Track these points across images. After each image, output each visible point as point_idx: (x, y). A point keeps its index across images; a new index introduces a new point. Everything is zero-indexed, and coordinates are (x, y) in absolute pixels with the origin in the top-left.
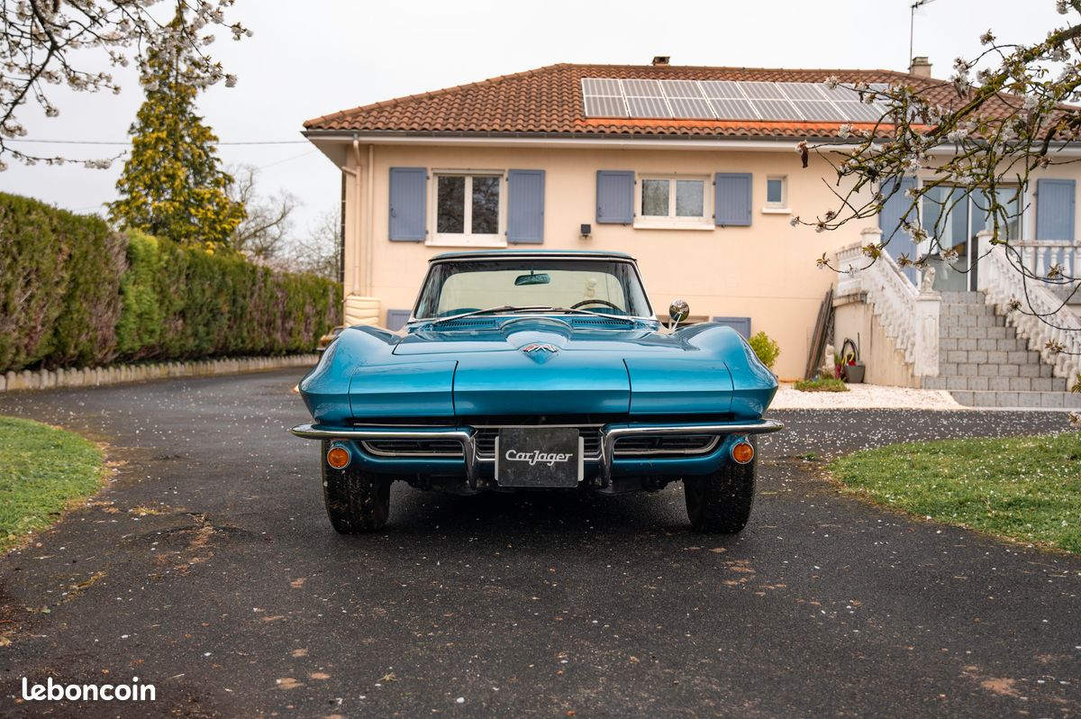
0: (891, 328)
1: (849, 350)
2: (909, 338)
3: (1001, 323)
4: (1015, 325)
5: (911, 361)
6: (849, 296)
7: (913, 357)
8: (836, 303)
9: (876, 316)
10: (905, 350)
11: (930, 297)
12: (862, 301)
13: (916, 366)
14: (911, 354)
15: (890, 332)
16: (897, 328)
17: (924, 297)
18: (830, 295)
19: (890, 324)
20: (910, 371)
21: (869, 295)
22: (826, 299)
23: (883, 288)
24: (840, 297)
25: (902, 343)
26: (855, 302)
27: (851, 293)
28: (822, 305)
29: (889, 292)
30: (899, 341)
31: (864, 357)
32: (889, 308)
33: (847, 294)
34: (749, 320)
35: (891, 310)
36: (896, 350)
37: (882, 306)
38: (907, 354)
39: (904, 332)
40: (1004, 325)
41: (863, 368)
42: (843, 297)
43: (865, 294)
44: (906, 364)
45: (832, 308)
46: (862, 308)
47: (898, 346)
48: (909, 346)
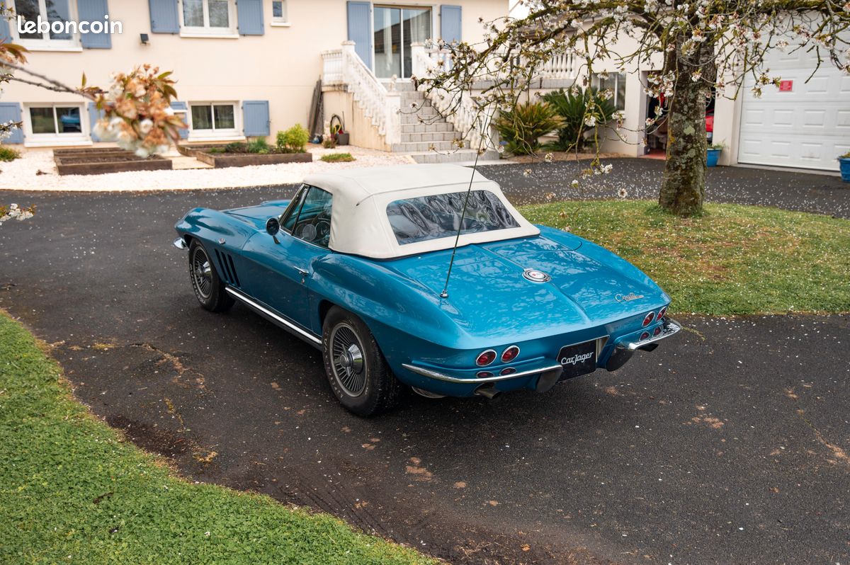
0: (367, 111)
1: (336, 122)
2: (380, 118)
3: (428, 104)
4: (437, 106)
5: (383, 134)
6: (334, 86)
7: (384, 131)
8: (324, 89)
9: (356, 102)
10: (379, 126)
11: (395, 94)
12: (345, 91)
13: (387, 137)
14: (383, 129)
15: (367, 113)
16: (371, 111)
17: (391, 94)
18: (319, 84)
19: (367, 108)
20: (383, 140)
21: (349, 87)
22: (317, 86)
23: (360, 83)
24: (327, 86)
25: (376, 121)
26: (339, 91)
27: (336, 83)
28: (315, 91)
29: (364, 86)
30: (374, 120)
31: (348, 128)
32: (364, 97)
33: (332, 83)
34: (267, 102)
35: (365, 99)
36: (372, 126)
37: (359, 95)
38: (380, 129)
39: (377, 114)
40: (431, 105)
41: (348, 135)
42: (330, 86)
43: (346, 86)
44: (380, 135)
45: (322, 93)
46: (344, 95)
47: (373, 123)
48: (381, 124)
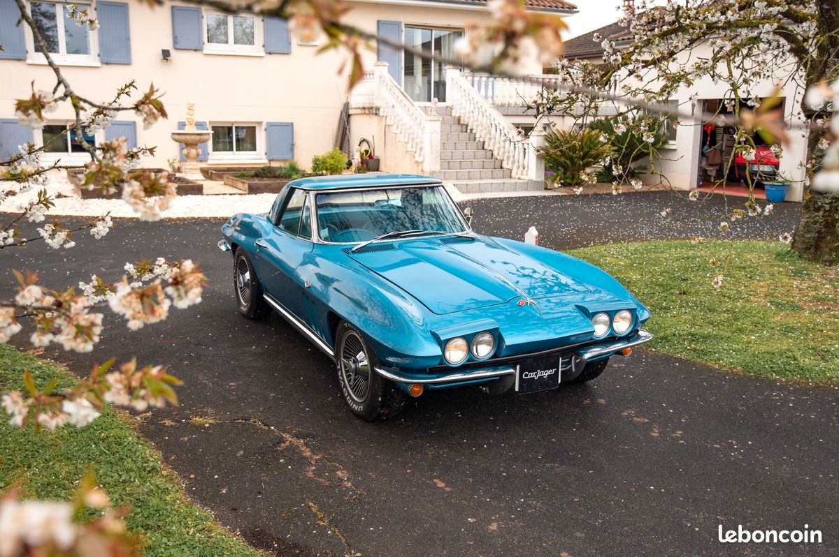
0: (402, 135)
1: (365, 147)
2: (417, 144)
3: (464, 130)
4: (474, 132)
5: (420, 160)
6: (364, 108)
7: (422, 158)
8: (351, 112)
9: (389, 125)
10: (415, 152)
11: (435, 118)
12: (376, 114)
13: (424, 165)
14: (420, 155)
15: (401, 138)
16: (407, 136)
17: (430, 118)
18: (347, 106)
19: (401, 133)
20: (420, 167)
21: (381, 110)
22: (344, 108)
23: (393, 106)
24: (356, 108)
25: (412, 147)
26: (369, 114)
27: (366, 106)
28: (342, 113)
29: (399, 110)
30: (409, 145)
31: (378, 153)
32: (398, 121)
33: (361, 106)
34: (292, 124)
35: (400, 123)
36: (407, 152)
37: (392, 119)
38: (417, 155)
39: (413, 139)
40: (466, 132)
41: (378, 161)
42: (358, 108)
43: (378, 109)
44: (417, 162)
45: (349, 116)
46: (376, 118)
47: (409, 149)
48: (418, 150)
